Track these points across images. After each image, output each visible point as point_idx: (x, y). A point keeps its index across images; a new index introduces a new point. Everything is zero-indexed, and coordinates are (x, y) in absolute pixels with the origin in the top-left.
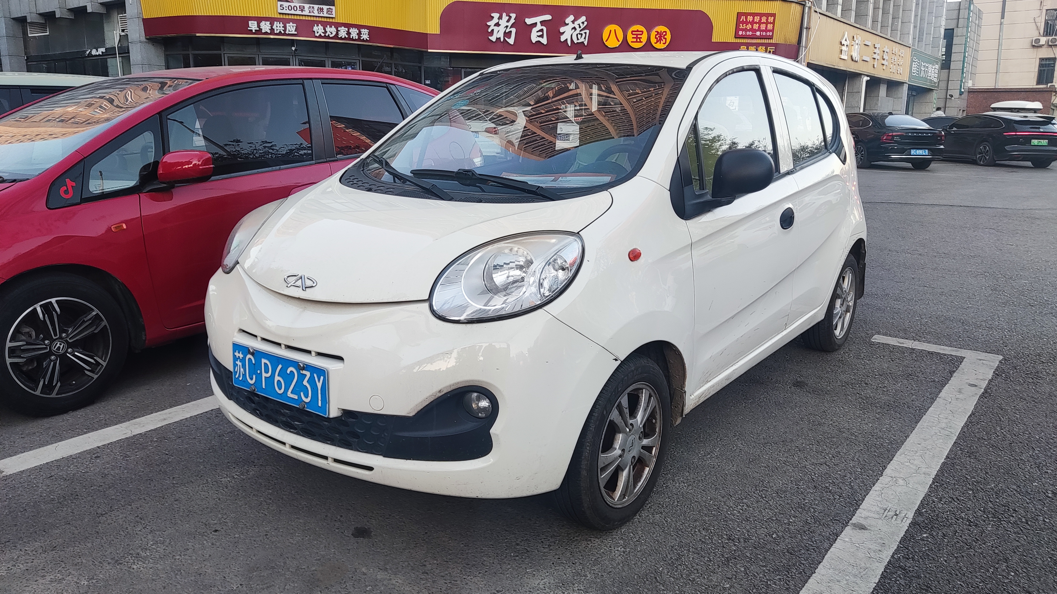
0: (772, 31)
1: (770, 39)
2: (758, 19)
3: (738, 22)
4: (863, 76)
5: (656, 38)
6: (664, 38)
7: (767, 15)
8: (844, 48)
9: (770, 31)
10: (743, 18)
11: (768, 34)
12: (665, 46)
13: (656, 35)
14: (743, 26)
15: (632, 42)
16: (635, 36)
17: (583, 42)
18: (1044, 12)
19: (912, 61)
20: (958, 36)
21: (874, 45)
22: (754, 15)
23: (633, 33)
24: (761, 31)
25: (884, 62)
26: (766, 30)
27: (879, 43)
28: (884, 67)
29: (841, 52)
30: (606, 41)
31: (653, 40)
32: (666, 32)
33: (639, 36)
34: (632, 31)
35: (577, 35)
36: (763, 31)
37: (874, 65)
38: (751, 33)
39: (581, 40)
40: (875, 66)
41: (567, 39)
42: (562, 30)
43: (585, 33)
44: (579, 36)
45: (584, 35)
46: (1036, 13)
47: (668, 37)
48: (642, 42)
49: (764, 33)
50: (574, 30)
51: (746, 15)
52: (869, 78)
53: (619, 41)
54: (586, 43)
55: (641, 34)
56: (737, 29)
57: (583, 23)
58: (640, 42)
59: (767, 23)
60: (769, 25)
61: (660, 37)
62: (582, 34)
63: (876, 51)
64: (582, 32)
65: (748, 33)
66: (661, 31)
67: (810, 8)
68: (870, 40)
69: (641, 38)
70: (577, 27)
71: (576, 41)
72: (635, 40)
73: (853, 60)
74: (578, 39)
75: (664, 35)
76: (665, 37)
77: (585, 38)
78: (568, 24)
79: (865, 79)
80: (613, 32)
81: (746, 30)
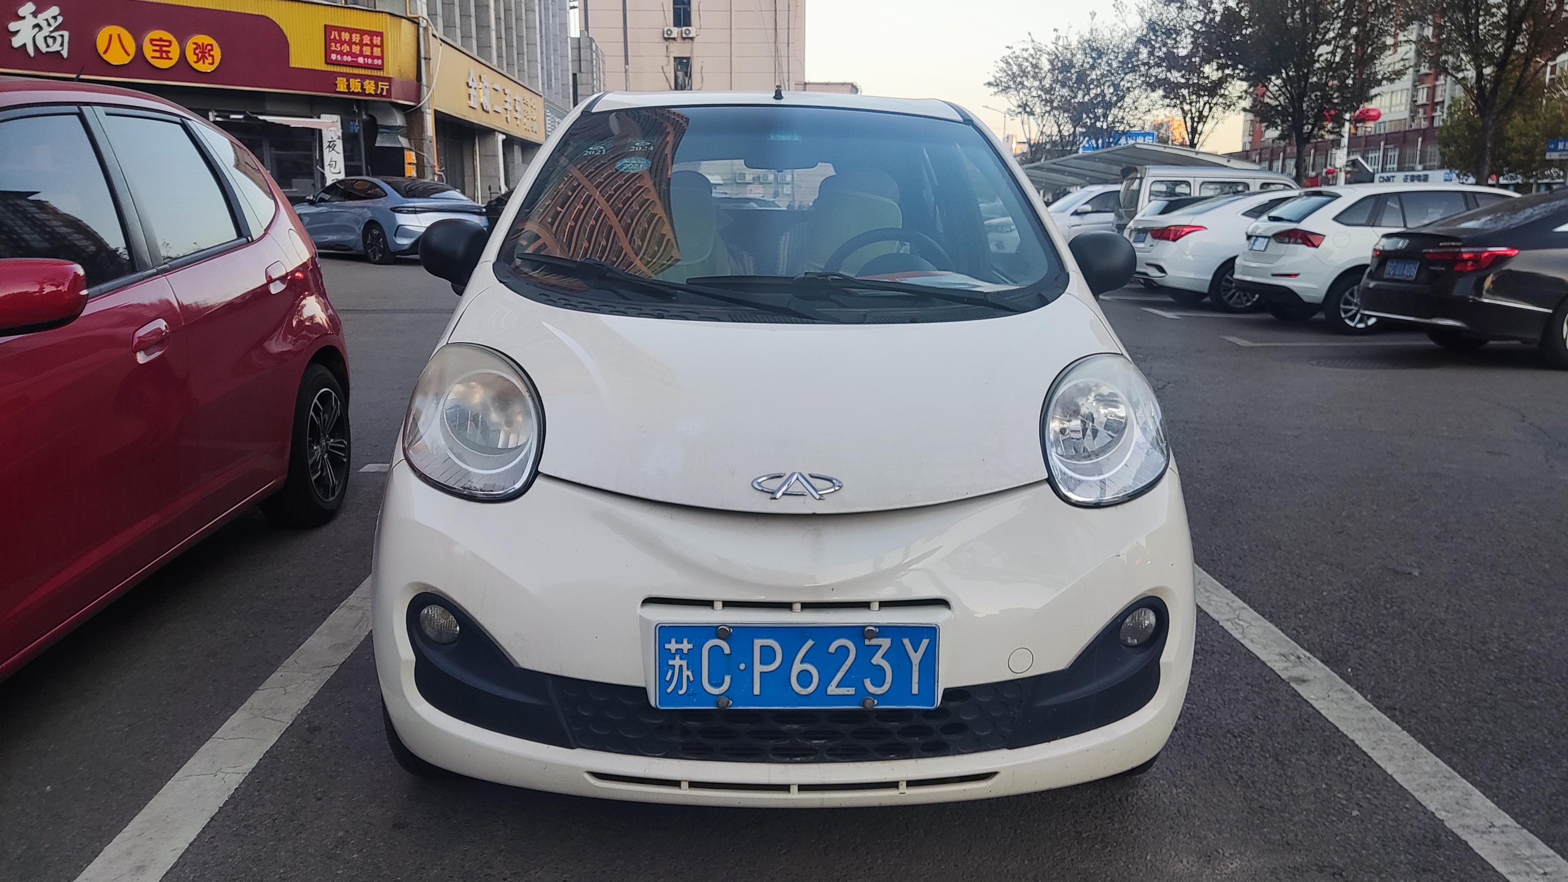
0: (381, 58)
1: (380, 69)
2: (358, 39)
3: (327, 42)
4: (497, 133)
5: (195, 54)
6: (210, 55)
7: (372, 34)
8: (472, 91)
9: (378, 58)
10: (334, 34)
11: (376, 62)
12: (213, 68)
13: (195, 49)
14: (336, 47)
15: (153, 57)
16: (158, 48)
17: (58, 52)
18: (672, 60)
19: (546, 116)
20: (582, 84)
21: (504, 90)
22: (351, 31)
23: (154, 42)
24: (365, 57)
25: (517, 115)
26: (373, 57)
27: (510, 88)
28: (518, 122)
29: (470, 97)
30: (105, 52)
31: (191, 58)
32: (211, 45)
33: (164, 49)
34: (152, 40)
35: (45, 38)
36: (368, 57)
37: (507, 118)
38: (349, 59)
39: (56, 47)
40: (509, 120)
41: (25, 45)
42: (13, 26)
43: (62, 36)
44: (50, 41)
45: (59, 40)
46: (663, 61)
47: (217, 53)
48: (171, 59)
49: (370, 61)
50: (37, 29)
51: (340, 29)
52: (504, 137)
53: (128, 55)
54: (65, 53)
55: (169, 46)
56: (328, 52)
57: (55, 18)
58: (168, 58)
59: (372, 46)
60: (375, 48)
61: (203, 53)
62: (54, 38)
63: (507, 99)
64: (55, 34)
65: (345, 58)
66: (203, 44)
67: (426, 29)
68: (500, 83)
69: (169, 52)
70: (44, 24)
71: (44, 49)
72: (158, 54)
73: (483, 110)
74: (48, 46)
75: (209, 50)
76: (212, 53)
77: (62, 45)
78: (24, 18)
79: (501, 137)
80: (115, 40)
81: (341, 53)
